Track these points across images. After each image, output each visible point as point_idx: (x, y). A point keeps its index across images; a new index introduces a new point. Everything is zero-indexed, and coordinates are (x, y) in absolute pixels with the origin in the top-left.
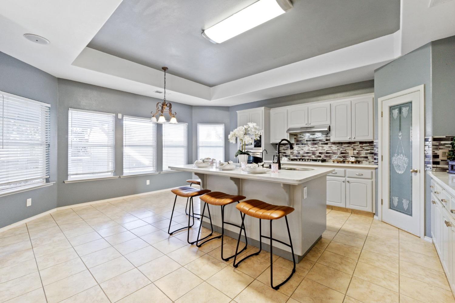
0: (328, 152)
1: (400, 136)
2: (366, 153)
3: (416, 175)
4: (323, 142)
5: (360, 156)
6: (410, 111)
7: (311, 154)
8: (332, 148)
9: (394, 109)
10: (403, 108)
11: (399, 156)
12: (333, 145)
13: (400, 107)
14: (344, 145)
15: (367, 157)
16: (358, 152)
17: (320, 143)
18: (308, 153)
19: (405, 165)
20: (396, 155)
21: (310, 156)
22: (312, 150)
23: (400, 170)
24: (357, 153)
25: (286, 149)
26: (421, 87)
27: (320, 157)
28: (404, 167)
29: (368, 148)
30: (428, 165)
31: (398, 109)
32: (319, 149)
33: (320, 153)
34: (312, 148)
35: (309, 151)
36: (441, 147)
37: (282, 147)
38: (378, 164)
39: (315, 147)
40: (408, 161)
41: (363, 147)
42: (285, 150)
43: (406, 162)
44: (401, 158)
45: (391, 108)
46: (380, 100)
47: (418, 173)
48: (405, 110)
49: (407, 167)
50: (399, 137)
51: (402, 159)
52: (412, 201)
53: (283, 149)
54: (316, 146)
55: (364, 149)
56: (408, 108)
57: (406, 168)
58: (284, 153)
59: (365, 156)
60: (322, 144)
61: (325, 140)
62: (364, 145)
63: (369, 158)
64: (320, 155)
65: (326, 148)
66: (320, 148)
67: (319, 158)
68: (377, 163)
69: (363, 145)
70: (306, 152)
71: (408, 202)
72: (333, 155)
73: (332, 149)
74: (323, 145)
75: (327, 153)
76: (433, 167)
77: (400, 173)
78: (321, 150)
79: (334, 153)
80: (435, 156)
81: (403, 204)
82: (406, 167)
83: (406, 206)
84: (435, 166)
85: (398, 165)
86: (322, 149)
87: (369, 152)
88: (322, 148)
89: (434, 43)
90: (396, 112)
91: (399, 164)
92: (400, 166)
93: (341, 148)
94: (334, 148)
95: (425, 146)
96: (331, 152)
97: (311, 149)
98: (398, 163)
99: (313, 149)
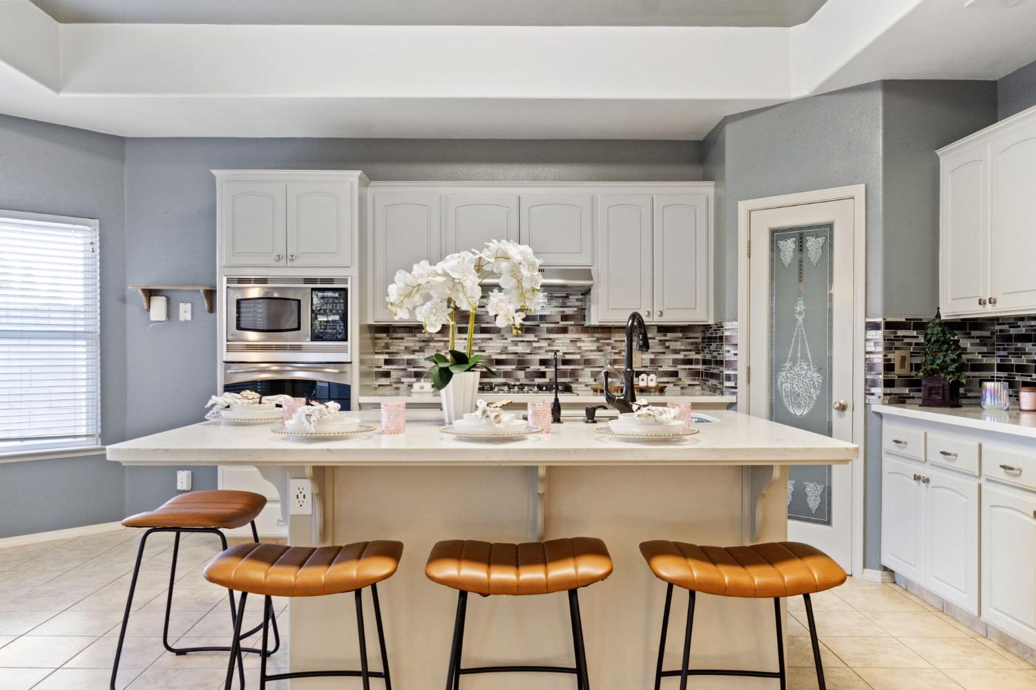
0: (568, 357)
1: (800, 313)
2: (676, 362)
3: (842, 416)
4: (553, 325)
5: (660, 369)
6: (829, 247)
7: (514, 367)
8: (579, 344)
9: (785, 238)
10: (807, 238)
11: (797, 369)
12: (583, 336)
13: (800, 235)
14: (617, 335)
15: (675, 374)
16: (652, 356)
17: (544, 326)
18: (499, 362)
19: (813, 390)
20: (788, 365)
21: (507, 374)
22: (516, 353)
23: (799, 406)
24: (653, 361)
25: (418, 348)
26: (859, 190)
27: (543, 375)
28: (810, 398)
29: (678, 345)
30: (873, 390)
31: (794, 239)
32: (540, 348)
33: (543, 362)
34: (515, 343)
35: (504, 357)
36: (897, 344)
37: (402, 339)
38: (734, 393)
39: (527, 342)
40: (821, 381)
41: (667, 344)
42: (414, 352)
43: (816, 383)
44: (804, 372)
45: (777, 235)
46: (743, 206)
47: (848, 412)
48: (813, 244)
49: (818, 397)
50: (797, 316)
51: (806, 375)
52: (830, 488)
53: (406, 348)
54: (530, 337)
55: (668, 347)
56: (821, 240)
57: (815, 399)
58: (409, 362)
59: (672, 369)
60: (550, 331)
61: (558, 319)
62: (670, 336)
63: (681, 375)
64: (543, 369)
65: (563, 344)
66: (544, 344)
67: (538, 381)
68: (733, 390)
69: (665, 336)
70: (494, 357)
71: (820, 488)
72: (582, 369)
73: (580, 348)
74: (552, 336)
75: (565, 362)
76: (885, 394)
77: (798, 414)
78: (547, 351)
79: (587, 362)
80: (889, 367)
81: (806, 495)
82: (814, 396)
83: (813, 503)
84: (888, 390)
85: (795, 392)
86: (550, 348)
87: (680, 356)
88: (549, 345)
89: (890, 87)
90: (788, 246)
91: (797, 389)
92: (798, 395)
93: (608, 344)
94: (587, 344)
95: (867, 340)
96: (578, 357)
97: (512, 348)
98: (795, 386)
99: (520, 349)
